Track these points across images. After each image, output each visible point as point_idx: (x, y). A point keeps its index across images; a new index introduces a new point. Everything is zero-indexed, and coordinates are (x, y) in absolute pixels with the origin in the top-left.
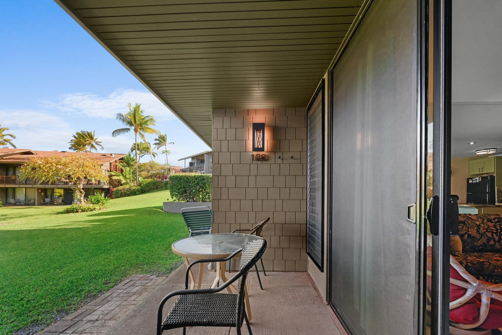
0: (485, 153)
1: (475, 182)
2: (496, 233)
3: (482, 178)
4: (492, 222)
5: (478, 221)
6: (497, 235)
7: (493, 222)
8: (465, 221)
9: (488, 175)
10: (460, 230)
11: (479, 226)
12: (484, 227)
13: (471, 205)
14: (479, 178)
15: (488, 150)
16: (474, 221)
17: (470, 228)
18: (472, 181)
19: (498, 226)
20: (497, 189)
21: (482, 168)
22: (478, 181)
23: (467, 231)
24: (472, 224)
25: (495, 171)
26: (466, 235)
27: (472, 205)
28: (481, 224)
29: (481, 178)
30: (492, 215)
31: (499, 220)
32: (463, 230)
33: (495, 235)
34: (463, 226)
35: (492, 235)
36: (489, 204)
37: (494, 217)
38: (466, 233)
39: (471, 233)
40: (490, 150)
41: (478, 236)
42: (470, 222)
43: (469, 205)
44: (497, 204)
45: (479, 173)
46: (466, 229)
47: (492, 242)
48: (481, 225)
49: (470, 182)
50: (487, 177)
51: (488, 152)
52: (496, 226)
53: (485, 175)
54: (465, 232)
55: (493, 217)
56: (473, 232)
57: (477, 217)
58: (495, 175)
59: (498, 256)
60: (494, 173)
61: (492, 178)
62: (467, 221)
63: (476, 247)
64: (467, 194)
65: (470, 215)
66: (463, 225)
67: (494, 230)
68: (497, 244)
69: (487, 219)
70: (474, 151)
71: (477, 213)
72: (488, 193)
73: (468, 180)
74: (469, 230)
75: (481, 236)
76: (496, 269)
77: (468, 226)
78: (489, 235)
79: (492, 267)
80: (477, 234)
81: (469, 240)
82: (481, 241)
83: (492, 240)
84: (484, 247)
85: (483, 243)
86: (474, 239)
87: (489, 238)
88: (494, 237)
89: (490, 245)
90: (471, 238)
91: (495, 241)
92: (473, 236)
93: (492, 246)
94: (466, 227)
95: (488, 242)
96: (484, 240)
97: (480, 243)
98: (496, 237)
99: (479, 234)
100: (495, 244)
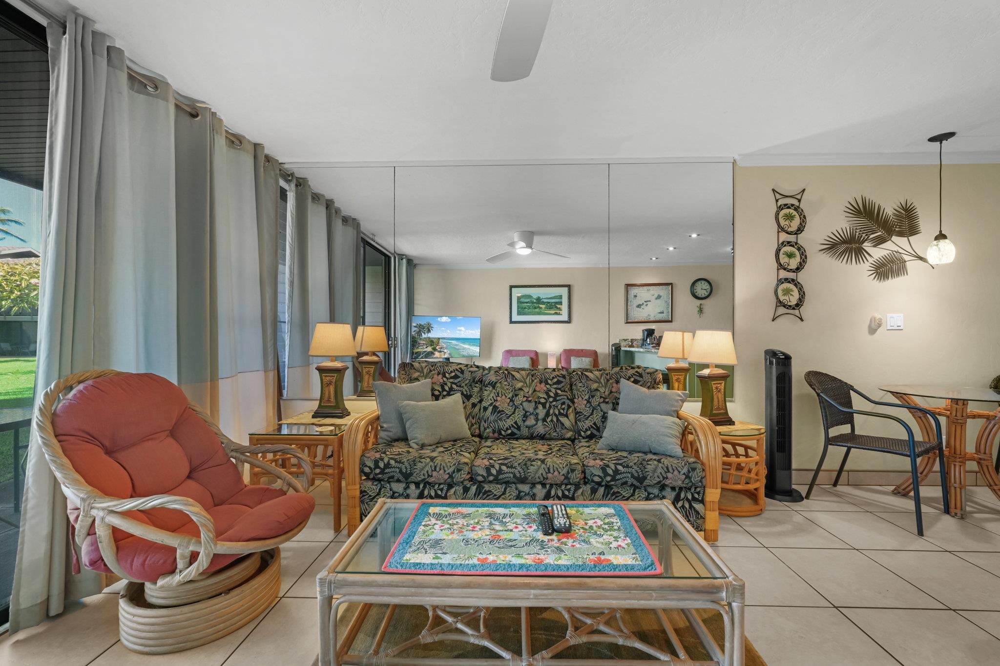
2: (544, 405)
6: (544, 407)
8: (496, 383)
23: (493, 401)
26: (490, 408)
32: (489, 398)
33: (540, 406)
34: (491, 392)
35: (536, 408)
41: (509, 410)
46: (493, 397)
47: (531, 421)
56: (503, 403)
62: (500, 382)
63: (502, 429)
67: (544, 398)
68: (540, 423)
74: (499, 399)
76: (435, 470)
77: (499, 391)
78: (530, 407)
79: (431, 466)
80: (508, 406)
81: (492, 418)
82: (511, 419)
83: (532, 417)
84: (515, 431)
85: (514, 423)
86: (501, 414)
87: (528, 413)
88: (538, 411)
89: (526, 427)
90: (496, 413)
91: (537, 420)
92: (501, 409)
93: (529, 428)
94: (494, 393)
95: (524, 421)
96: (518, 417)
97: (510, 422)
98: (541, 412)
99: (512, 406)
100: (537, 424)
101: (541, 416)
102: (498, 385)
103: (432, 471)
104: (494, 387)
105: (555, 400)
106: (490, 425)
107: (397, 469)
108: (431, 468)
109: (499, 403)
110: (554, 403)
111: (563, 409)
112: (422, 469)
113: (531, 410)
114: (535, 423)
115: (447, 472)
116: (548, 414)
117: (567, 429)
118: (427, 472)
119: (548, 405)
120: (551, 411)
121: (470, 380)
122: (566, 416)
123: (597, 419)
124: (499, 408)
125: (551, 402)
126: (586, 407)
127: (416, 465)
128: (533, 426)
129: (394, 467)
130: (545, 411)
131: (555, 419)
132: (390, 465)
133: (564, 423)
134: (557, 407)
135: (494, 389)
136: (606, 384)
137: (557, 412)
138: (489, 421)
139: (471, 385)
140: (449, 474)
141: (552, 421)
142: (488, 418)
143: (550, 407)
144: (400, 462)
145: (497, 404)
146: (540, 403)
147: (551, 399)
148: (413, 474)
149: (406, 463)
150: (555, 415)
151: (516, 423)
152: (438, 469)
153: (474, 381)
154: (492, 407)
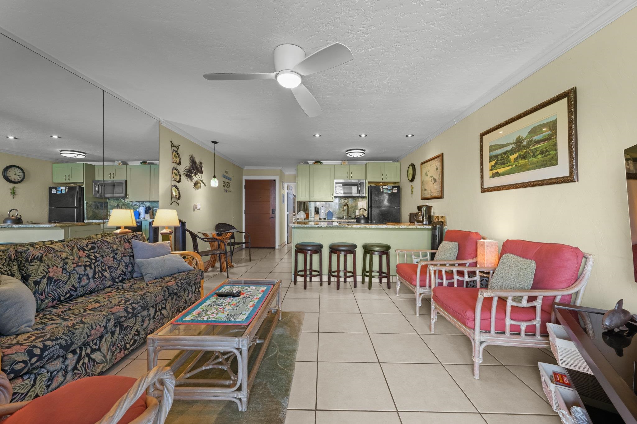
0: (72, 156)
1: (60, 193)
2: (90, 266)
3: (69, 187)
4: (84, 250)
5: (65, 252)
6: (91, 268)
7: (86, 250)
8: (41, 257)
9: (76, 185)
10: (33, 275)
11: (65, 261)
12: (74, 259)
13: (54, 225)
14: (65, 188)
15: (76, 153)
16: (58, 253)
17: (51, 266)
18: (56, 191)
19: (92, 254)
20: (87, 203)
21: (69, 176)
22: (63, 192)
23: (45, 274)
24: (55, 258)
25: (84, 181)
26: (45, 280)
27: (56, 225)
28: (70, 255)
29: (67, 188)
30: (84, 239)
31: (93, 245)
32: (39, 272)
33: (88, 268)
34: (39, 266)
35: (85, 270)
36: (77, 221)
37: (87, 241)
38: (44, 277)
39: (53, 275)
40: (79, 153)
41: (65, 278)
42: (51, 255)
43: (52, 225)
44: (86, 221)
45: (65, 182)
46: (43, 270)
47: (84, 281)
48: (69, 257)
49: (53, 193)
50: (75, 187)
51: (76, 155)
52: (90, 255)
53: (73, 185)
54: (43, 275)
55: (85, 242)
56: (56, 273)
57: (63, 245)
58: (84, 186)
59: (93, 302)
60: (83, 183)
61: (81, 189)
62: (46, 255)
63: (62, 296)
64: (49, 209)
65: (52, 242)
66: (38, 263)
67: (88, 261)
68: (91, 280)
69: (78, 247)
70: (58, 150)
71: (62, 238)
72: (76, 207)
73: (51, 189)
74: (50, 270)
75: (70, 276)
76: (93, 329)
77: (48, 263)
78: (81, 270)
79: (88, 328)
80: (63, 274)
81: (50, 288)
82: (69, 284)
83: (85, 278)
84: (73, 293)
85: (72, 287)
86: (58, 283)
87: (81, 276)
88: (87, 272)
89: (82, 287)
90: (53, 283)
91: (89, 279)
92: (57, 279)
93: (84, 287)
94: (44, 266)
95: (79, 283)
96: (74, 281)
97: (68, 287)
98: (90, 272)
99: (66, 273)
100: (89, 282)
101: (91, 275)
102: (44, 258)
103: (90, 330)
104: (41, 261)
105: (96, 261)
106: (48, 296)
107: (57, 346)
108: (89, 329)
109: (53, 274)
110: (97, 263)
111: (103, 266)
112: (82, 333)
113: (83, 272)
114: (87, 281)
115: (102, 326)
116: (95, 273)
117: (108, 280)
118: (87, 334)
119: (93, 266)
120: (97, 270)
121: (6, 259)
122: (106, 271)
123: (123, 268)
124: (54, 278)
125: (94, 263)
126: (114, 262)
127: (74, 334)
128: (86, 285)
129: (53, 346)
130: (92, 271)
131: (100, 275)
132: (48, 346)
133: (106, 276)
134: (99, 266)
135: (43, 262)
136: (120, 244)
137: (101, 270)
138: (46, 292)
139: (9, 265)
140: (103, 326)
141: (99, 276)
142: (45, 290)
143: (95, 267)
144: (57, 339)
145: (51, 275)
146: (87, 266)
147: (94, 261)
148: (74, 342)
149: (63, 337)
150: (100, 271)
151: (73, 286)
152: (94, 327)
153: (10, 259)
154: (46, 279)
